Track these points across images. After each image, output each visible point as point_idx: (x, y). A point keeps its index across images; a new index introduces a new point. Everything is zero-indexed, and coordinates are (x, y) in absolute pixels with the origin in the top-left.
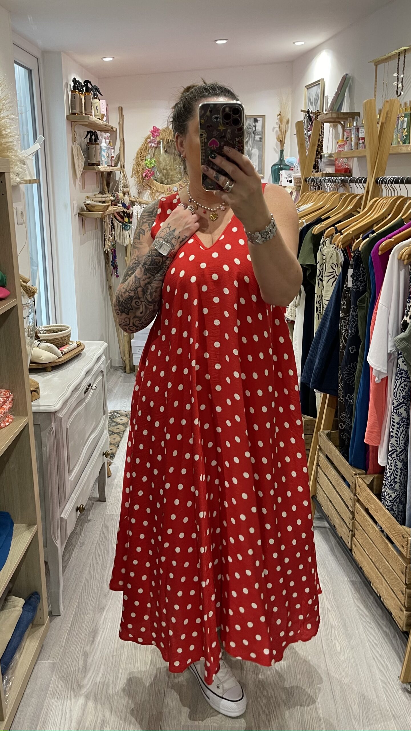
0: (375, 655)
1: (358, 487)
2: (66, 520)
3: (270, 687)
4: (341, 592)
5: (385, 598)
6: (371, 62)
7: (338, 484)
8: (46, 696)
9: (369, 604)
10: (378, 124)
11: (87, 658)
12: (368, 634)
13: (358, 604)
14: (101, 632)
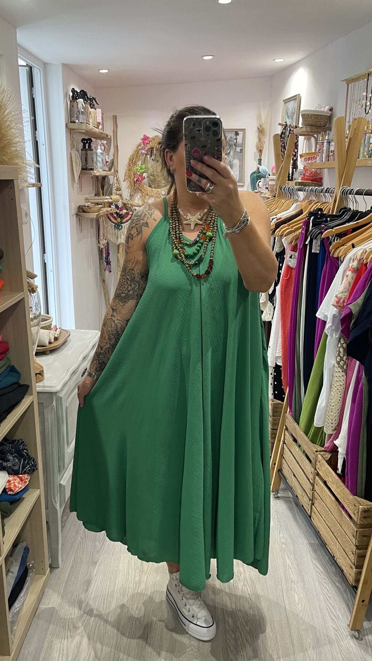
0: (328, 606)
1: (318, 462)
2: (64, 486)
3: (238, 631)
4: (301, 552)
5: (339, 558)
6: (343, 81)
7: (301, 460)
8: (46, 636)
9: (325, 562)
10: (347, 138)
11: (82, 604)
12: (322, 588)
13: (315, 563)
14: (94, 581)
